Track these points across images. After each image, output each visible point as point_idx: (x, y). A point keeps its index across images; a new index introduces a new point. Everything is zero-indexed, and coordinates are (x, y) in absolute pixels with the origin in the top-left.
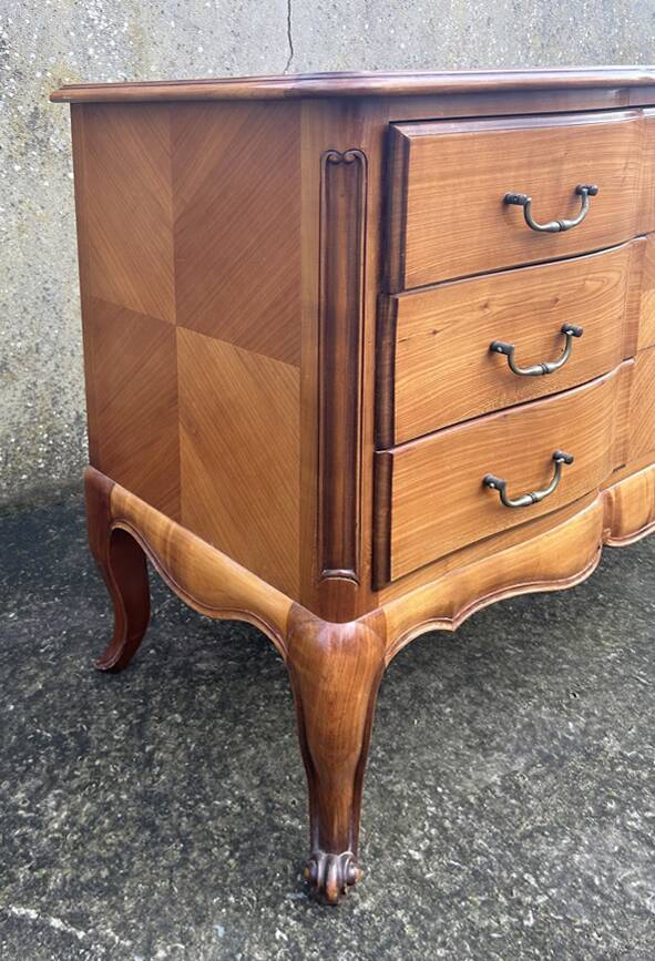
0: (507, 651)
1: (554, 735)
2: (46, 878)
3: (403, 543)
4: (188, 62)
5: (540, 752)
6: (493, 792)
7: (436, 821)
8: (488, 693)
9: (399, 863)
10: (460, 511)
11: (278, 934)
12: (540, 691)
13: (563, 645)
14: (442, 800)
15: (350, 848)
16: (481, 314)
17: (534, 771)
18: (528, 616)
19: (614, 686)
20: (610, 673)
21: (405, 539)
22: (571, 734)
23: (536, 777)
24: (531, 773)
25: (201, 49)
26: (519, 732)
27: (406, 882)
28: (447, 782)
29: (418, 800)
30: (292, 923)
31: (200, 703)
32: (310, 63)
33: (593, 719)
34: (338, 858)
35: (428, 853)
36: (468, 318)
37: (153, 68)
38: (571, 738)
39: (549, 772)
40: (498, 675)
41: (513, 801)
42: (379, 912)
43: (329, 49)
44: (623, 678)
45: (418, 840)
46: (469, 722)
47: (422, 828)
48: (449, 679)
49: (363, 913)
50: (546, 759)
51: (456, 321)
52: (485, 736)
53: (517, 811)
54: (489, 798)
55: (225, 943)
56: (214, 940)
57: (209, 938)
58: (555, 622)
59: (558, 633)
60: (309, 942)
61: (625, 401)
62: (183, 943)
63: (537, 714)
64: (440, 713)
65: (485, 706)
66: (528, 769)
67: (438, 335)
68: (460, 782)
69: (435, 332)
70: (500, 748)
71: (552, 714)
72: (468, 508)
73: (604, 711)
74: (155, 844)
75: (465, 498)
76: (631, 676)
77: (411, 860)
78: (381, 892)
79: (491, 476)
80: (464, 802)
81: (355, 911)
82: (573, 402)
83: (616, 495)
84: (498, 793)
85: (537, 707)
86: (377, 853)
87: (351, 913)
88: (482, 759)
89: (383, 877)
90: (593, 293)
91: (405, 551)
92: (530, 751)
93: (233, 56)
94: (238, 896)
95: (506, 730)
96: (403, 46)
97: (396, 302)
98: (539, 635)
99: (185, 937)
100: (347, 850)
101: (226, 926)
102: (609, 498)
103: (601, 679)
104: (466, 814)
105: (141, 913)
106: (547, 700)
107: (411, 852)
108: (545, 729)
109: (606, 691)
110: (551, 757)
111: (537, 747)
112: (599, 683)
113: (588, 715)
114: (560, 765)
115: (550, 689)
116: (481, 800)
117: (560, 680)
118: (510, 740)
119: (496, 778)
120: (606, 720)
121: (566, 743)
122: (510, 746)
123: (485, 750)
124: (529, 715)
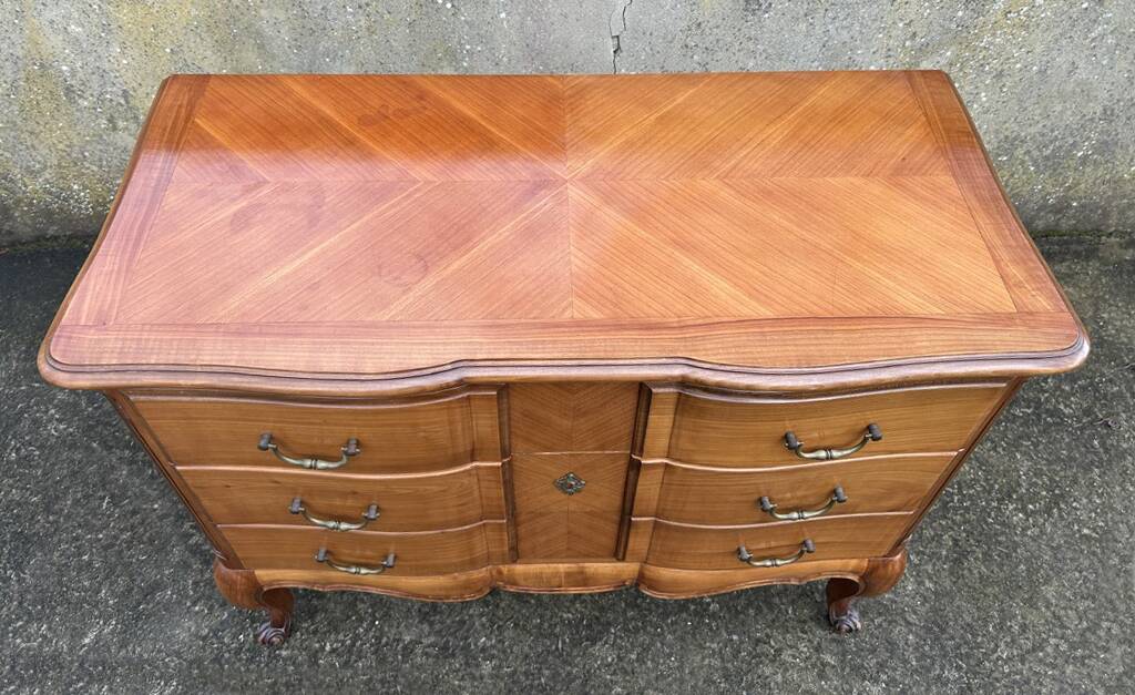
1: (466, 638)
2: (193, 535)
5: (448, 642)
6: (397, 645)
7: (356, 637)
9: (317, 645)
12: (498, 606)
14: (371, 629)
17: (430, 650)
19: (539, 635)
20: (550, 625)
22: (475, 645)
23: (426, 654)
24: (427, 650)
26: (453, 622)
27: (310, 656)
28: (386, 621)
29: (361, 620)
33: (500, 646)
35: (333, 651)
39: (437, 657)
41: (400, 657)
42: (285, 660)
44: (552, 634)
45: (337, 641)
47: (345, 636)
49: (280, 655)
50: (445, 648)
52: (435, 610)
53: (395, 664)
54: (391, 646)
55: (222, 623)
56: (219, 618)
57: (218, 616)
60: (248, 650)
62: (208, 610)
63: (476, 618)
66: (429, 646)
68: (391, 626)
70: (431, 624)
71: (483, 625)
73: (511, 647)
76: (558, 637)
77: (323, 648)
78: (296, 652)
80: (379, 639)
84: (399, 647)
85: (482, 615)
86: (315, 632)
88: (416, 622)
89: (304, 646)
92: (443, 637)
95: (450, 615)
99: (211, 609)
101: (229, 615)
103: (539, 627)
104: (372, 645)
105: (207, 583)
106: (493, 615)
107: (328, 644)
108: (468, 631)
109: (531, 635)
110: (448, 649)
111: (450, 638)
112: (535, 627)
113: (500, 641)
114: (447, 657)
115: (503, 609)
116: (387, 644)
117: (517, 607)
118: (442, 623)
119: (407, 638)
120: (504, 652)
121: (466, 648)
122: (437, 627)
123: (424, 618)
124: (471, 616)
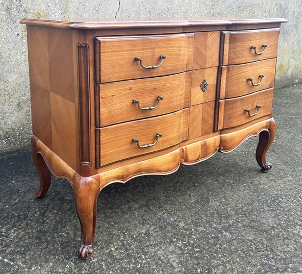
0: (161, 198)
1: (166, 221)
2: (6, 249)
3: (105, 155)
4: (83, 8)
5: (160, 225)
6: (141, 235)
7: (122, 241)
8: (151, 209)
9: (107, 251)
10: (124, 148)
11: (67, 266)
12: (167, 209)
13: (179, 197)
14: (126, 236)
15: (91, 244)
16: (129, 91)
17: (156, 230)
18: (171, 189)
19: (189, 209)
20: (190, 206)
21: (105, 154)
23: (156, 232)
24: (155, 231)
25: (88, 4)
26: (156, 220)
27: (107, 255)
28: (129, 231)
29: (119, 236)
30: (72, 263)
31: (64, 208)
32: (126, 9)
33: (179, 218)
34: (87, 247)
35: (117, 249)
36: (124, 92)
37: (71, 10)
38: (170, 222)
39: (160, 231)
40: (155, 205)
41: (146, 238)
43: (133, 5)
44: (193, 207)
45: (115, 246)
46: (142, 216)
47: (117, 243)
48: (141, 205)
49: (93, 262)
50: (161, 227)
51: (121, 93)
53: (147, 240)
54: (139, 236)
55: (52, 267)
56: (49, 266)
57: (47, 266)
58: (179, 191)
59: (179, 194)
60: (75, 268)
61: (186, 120)
62: (40, 267)
64: (134, 214)
65: (148, 212)
67: (114, 97)
68: (133, 232)
69: (113, 96)
70: (148, 224)
71: (168, 216)
72: (127, 147)
73: (183, 216)
74: (39, 243)
75: (126, 144)
76: (196, 207)
77: (111, 250)
78: (99, 258)
79: (135, 139)
80: (132, 237)
81: (91, 262)
82: (163, 119)
83: (185, 149)
84: (143, 235)
85: (164, 214)
86: (102, 248)
87: (89, 262)
88: (141, 226)
89: (101, 254)
90: (169, 87)
91: (105, 158)
92: (157, 225)
93: (99, 6)
94: (59, 256)
95: (152, 219)
96: (160, 4)
97: (99, 86)
98: (173, 194)
99: (41, 265)
100: (90, 245)
101: (53, 263)
102: (183, 150)
103: (187, 207)
104: (131, 240)
105: (30, 259)
106: (168, 212)
107: (112, 248)
108: (164, 219)
109: (187, 210)
110: (162, 227)
111: (159, 224)
112: (185, 208)
113: (178, 217)
114: (164, 229)
115: (170, 209)
116: (137, 237)
117: (174, 207)
118: (152, 222)
119: (144, 231)
120: (183, 218)
121: (168, 223)
122: (151, 223)
123: (144, 224)
124: (160, 216)
